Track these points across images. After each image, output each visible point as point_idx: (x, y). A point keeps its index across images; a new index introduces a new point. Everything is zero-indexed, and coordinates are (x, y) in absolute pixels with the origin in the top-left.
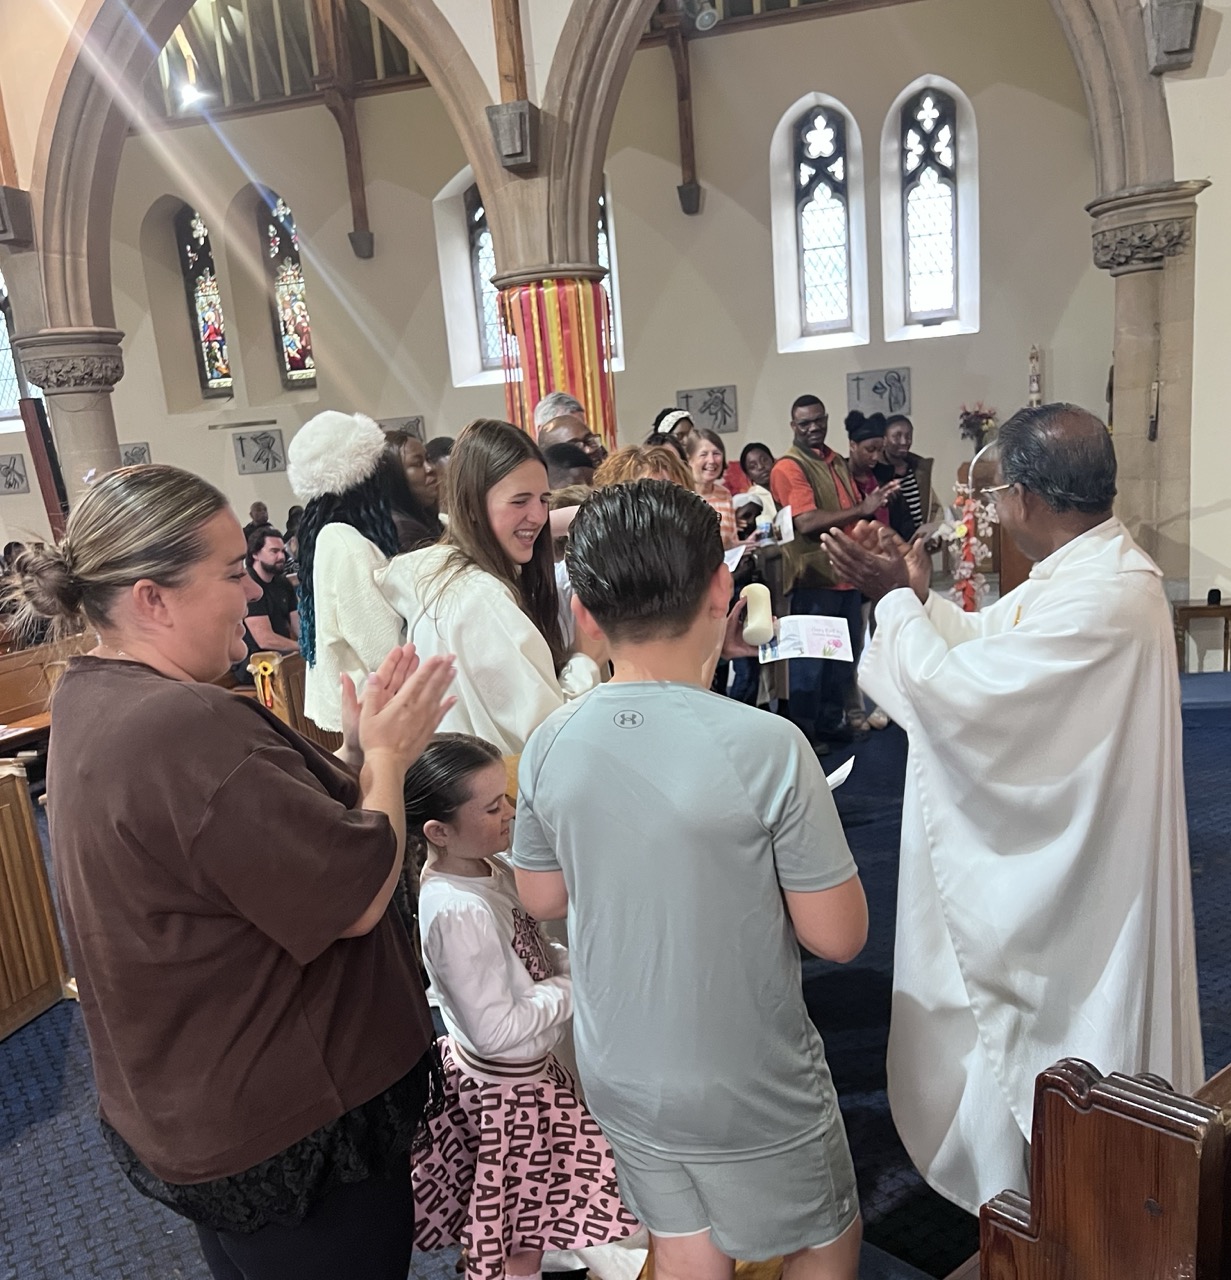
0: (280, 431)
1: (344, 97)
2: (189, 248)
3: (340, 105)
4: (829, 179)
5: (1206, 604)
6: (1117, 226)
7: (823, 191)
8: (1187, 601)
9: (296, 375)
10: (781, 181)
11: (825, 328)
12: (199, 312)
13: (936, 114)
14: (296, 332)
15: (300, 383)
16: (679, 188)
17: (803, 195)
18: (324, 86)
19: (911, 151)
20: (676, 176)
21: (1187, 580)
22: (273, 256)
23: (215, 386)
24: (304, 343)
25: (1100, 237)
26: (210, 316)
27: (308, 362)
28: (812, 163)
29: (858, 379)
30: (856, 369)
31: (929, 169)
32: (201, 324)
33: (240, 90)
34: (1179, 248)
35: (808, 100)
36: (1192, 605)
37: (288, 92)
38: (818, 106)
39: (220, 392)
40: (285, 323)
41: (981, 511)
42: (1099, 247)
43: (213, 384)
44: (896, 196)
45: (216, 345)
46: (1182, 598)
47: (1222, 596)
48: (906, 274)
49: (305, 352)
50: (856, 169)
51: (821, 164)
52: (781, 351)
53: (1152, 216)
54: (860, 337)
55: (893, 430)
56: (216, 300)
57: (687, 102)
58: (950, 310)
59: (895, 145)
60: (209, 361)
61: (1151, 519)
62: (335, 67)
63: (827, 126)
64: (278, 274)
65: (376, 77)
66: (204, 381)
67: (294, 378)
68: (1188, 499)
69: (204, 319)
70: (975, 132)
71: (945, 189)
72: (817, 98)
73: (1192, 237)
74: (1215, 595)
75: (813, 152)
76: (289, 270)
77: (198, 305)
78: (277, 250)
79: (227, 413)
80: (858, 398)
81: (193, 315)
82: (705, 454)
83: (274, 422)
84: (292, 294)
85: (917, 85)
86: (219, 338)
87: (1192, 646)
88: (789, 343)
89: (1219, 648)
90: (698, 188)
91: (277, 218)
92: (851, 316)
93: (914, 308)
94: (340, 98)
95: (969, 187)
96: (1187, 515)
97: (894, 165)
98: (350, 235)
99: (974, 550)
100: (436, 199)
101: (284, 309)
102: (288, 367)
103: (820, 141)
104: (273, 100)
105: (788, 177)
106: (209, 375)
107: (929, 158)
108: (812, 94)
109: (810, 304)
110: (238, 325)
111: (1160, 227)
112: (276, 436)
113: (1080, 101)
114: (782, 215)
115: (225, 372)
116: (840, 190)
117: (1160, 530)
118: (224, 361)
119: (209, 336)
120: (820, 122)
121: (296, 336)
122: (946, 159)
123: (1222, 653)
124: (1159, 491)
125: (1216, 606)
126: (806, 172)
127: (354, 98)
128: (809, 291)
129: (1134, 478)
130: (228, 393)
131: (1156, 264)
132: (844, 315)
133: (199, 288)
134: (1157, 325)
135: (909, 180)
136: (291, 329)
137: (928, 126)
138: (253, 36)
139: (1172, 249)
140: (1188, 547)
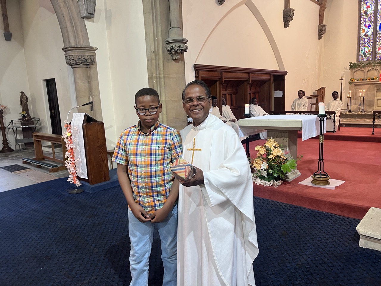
34: (93, 63)
53: (87, 54)
73: (96, 61)
111: (89, 57)
139: (92, 63)
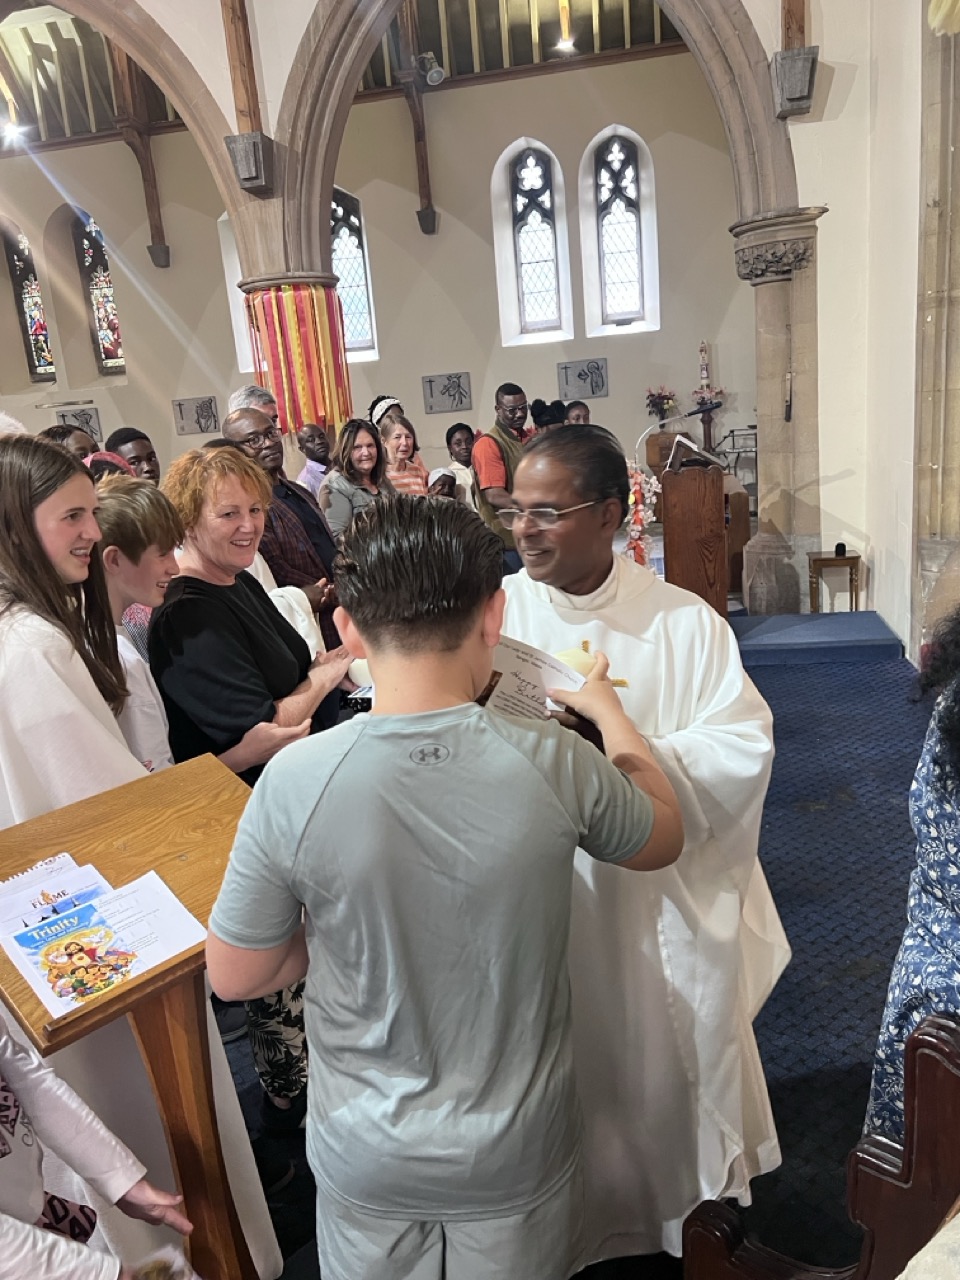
0: (96, 410)
1: (140, 134)
2: (16, 257)
3: (137, 141)
4: (540, 207)
5: (833, 556)
6: (754, 244)
7: (535, 217)
8: (820, 553)
9: (110, 363)
10: (501, 209)
11: (540, 326)
12: (26, 310)
13: (622, 156)
14: (109, 327)
15: (114, 370)
16: (418, 213)
17: (519, 220)
18: (122, 125)
19: (603, 185)
20: (416, 204)
21: (819, 535)
22: (87, 264)
23: (43, 372)
24: (116, 336)
25: (741, 254)
26: (36, 314)
27: (120, 352)
28: (526, 194)
29: (566, 368)
30: (564, 360)
31: (618, 200)
32: (29, 320)
33: (55, 129)
34: (804, 263)
35: (521, 143)
36: (823, 556)
37: (94, 130)
38: (529, 149)
39: (46, 376)
40: (99, 320)
41: (647, 483)
42: (741, 262)
43: (40, 370)
44: (592, 220)
45: (41, 338)
46: (815, 550)
47: (847, 549)
48: (602, 284)
49: (117, 344)
50: (560, 199)
51: (533, 195)
52: (504, 345)
54: (566, 334)
55: (574, 413)
56: (39, 300)
57: (422, 143)
58: (637, 312)
59: (590, 181)
60: (37, 352)
61: (788, 485)
62: (131, 110)
63: (537, 165)
64: (92, 280)
65: (167, 118)
66: (32, 368)
67: (109, 365)
68: (817, 469)
69: (30, 316)
70: (652, 170)
71: (631, 217)
72: (528, 142)
73: (813, 253)
74: (841, 548)
75: (527, 185)
76: (100, 276)
77: (25, 305)
78: (90, 260)
79: (51, 394)
80: (567, 383)
81: (21, 312)
82: (399, 437)
83: (91, 402)
84: (106, 296)
85: (607, 132)
86: (44, 332)
87: (825, 589)
88: (511, 338)
89: (846, 591)
90: (434, 213)
91: (90, 232)
92: (560, 317)
93: (609, 311)
94: (136, 134)
95: (649, 214)
96: (817, 482)
97: (590, 196)
98: (149, 248)
99: (641, 514)
100: (220, 219)
101: (98, 309)
102: (103, 356)
103: (531, 177)
104: (82, 136)
105: (506, 205)
106: (37, 363)
107: (618, 191)
108: (523, 138)
109: (528, 308)
110: (57, 322)
111: (788, 245)
112: (92, 413)
113: (724, 144)
114: (503, 233)
115: (50, 360)
116: (548, 216)
117: (796, 495)
118: (49, 351)
119: (36, 330)
120: (531, 161)
121: (108, 331)
122: (631, 193)
123: (848, 594)
124: (794, 462)
125: (841, 558)
126: (521, 201)
127: (149, 135)
128: (526, 297)
129: (772, 452)
130: (51, 378)
131: (786, 276)
132: (554, 317)
133: (26, 291)
134: (788, 327)
135: (603, 209)
136: (105, 325)
137: (616, 166)
138: (64, 84)
139: (798, 264)
140: (819, 508)
